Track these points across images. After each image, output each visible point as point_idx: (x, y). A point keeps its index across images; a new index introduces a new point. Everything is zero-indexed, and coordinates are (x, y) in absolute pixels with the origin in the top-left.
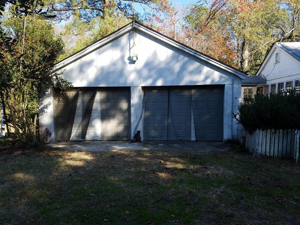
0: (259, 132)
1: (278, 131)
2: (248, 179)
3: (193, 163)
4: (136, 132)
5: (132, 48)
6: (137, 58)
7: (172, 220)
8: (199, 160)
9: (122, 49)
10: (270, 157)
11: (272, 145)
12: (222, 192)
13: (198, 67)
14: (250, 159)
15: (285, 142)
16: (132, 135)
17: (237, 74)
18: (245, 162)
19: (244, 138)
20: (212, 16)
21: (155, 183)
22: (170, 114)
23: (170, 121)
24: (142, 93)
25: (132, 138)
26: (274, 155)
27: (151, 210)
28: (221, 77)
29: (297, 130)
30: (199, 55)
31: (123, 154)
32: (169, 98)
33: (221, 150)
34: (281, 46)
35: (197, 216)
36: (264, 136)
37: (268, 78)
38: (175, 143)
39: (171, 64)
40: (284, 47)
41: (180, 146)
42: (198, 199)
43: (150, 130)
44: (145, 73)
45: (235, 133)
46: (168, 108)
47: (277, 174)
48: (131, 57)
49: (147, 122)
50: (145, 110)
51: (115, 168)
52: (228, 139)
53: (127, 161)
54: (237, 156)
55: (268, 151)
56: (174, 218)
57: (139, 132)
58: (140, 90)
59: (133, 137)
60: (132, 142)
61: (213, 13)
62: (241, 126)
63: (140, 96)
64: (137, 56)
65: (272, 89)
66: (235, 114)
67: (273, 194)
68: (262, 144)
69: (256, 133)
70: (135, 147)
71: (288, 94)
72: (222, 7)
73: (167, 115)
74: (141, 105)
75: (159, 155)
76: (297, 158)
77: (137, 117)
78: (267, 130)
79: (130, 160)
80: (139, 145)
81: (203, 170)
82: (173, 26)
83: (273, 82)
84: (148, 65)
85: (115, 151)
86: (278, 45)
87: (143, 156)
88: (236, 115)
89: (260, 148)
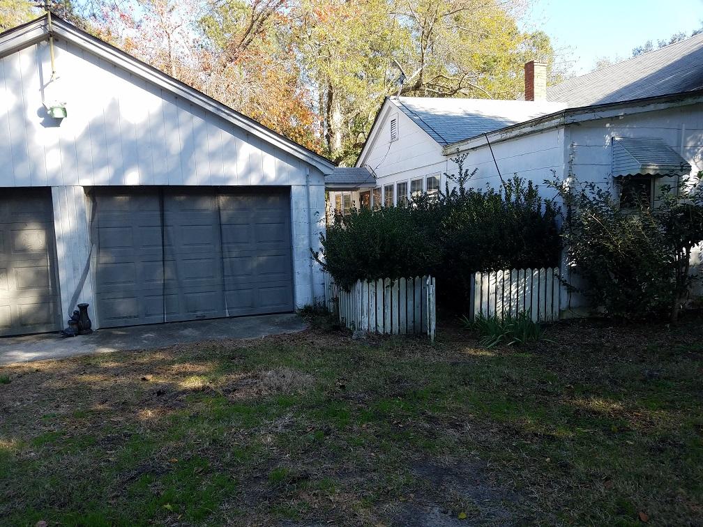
0: (362, 287)
1: (397, 281)
2: (341, 387)
3: (227, 370)
4: (77, 309)
5: (47, 84)
6: (64, 110)
7: (166, 517)
8: (242, 361)
9: (19, 87)
10: (386, 336)
11: (388, 311)
12: (286, 427)
13: (228, 144)
14: (348, 343)
15: (410, 303)
16: (66, 317)
17: (314, 163)
18: (337, 352)
19: (336, 300)
20: (257, 25)
21: (125, 435)
22: (168, 257)
23: (169, 274)
24: (86, 204)
25: (66, 326)
26: (391, 330)
27: (111, 504)
28: (280, 170)
29: (430, 277)
30: (228, 115)
31: (37, 370)
32: (162, 216)
33: (291, 332)
34: (399, 105)
35: (226, 495)
36: (372, 293)
37: (378, 173)
38: (185, 327)
39: (161, 133)
40: (404, 108)
41: (197, 333)
42: (233, 454)
43: (117, 300)
44: (90, 150)
45: (319, 291)
46: (163, 242)
47: (397, 369)
48: (48, 108)
49: (105, 281)
50: (99, 248)
51: (11, 411)
52: (305, 306)
53: (47, 389)
54: (322, 342)
55: (380, 323)
56: (171, 512)
57: (84, 308)
58: (78, 197)
59: (69, 322)
60: (66, 335)
61: (260, 18)
62: (328, 277)
63: (81, 215)
64: (65, 106)
65: (386, 194)
66: (315, 250)
67: (390, 412)
68: (369, 311)
69: (356, 289)
70: (76, 347)
71: (415, 205)
72: (277, 6)
73: (160, 257)
74: (88, 237)
75: (141, 361)
76: (432, 332)
77: (75, 269)
78: (376, 280)
79: (59, 384)
80: (86, 342)
81: (249, 383)
82: (166, 39)
83: (388, 182)
84: (97, 131)
85: (14, 365)
86: (394, 101)
87: (96, 370)
88: (317, 253)
89: (366, 319)
